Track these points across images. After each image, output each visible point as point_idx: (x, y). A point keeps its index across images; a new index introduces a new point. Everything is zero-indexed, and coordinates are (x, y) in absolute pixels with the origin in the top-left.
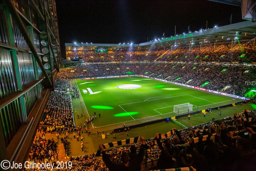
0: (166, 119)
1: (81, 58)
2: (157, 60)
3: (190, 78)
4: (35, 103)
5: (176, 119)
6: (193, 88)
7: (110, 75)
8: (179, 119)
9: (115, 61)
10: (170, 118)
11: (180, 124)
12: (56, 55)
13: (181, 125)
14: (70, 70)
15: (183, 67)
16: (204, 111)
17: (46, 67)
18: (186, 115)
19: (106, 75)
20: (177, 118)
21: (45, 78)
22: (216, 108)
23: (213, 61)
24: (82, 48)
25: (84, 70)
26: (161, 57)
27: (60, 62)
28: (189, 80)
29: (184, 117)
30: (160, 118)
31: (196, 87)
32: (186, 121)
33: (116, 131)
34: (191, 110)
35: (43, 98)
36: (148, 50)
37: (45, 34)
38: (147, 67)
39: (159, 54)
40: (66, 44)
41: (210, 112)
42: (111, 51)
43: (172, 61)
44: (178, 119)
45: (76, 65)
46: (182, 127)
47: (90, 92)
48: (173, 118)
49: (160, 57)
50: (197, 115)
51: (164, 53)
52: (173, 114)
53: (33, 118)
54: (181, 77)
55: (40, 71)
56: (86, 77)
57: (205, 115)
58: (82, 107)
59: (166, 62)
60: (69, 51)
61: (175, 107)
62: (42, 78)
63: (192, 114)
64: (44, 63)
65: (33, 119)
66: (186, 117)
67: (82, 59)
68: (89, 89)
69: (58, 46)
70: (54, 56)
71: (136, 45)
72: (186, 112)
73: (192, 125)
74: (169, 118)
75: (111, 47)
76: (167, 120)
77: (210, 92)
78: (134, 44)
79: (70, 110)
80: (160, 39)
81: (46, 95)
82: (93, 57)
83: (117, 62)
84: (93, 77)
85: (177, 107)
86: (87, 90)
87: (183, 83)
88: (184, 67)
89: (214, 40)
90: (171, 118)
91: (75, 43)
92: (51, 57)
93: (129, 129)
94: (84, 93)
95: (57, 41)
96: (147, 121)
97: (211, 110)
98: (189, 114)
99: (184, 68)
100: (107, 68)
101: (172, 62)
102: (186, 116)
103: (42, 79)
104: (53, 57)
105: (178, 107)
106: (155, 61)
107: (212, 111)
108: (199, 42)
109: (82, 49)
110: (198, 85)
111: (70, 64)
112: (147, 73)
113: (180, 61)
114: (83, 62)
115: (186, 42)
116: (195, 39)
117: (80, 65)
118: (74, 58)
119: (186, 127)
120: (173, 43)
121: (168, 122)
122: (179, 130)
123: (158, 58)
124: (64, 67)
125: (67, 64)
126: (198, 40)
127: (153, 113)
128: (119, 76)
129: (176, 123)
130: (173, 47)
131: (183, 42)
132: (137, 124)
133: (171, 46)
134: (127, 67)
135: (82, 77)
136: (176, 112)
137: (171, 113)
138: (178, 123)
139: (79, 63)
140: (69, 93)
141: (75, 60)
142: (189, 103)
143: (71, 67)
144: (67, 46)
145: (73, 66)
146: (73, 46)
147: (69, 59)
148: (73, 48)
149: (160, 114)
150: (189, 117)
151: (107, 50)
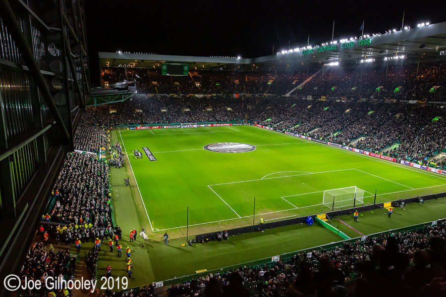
0: (307, 217)
1: (133, 85)
2: (291, 94)
3: (362, 135)
4: (33, 175)
5: (327, 218)
6: (366, 156)
7: (191, 122)
8: (335, 219)
9: (204, 93)
10: (314, 217)
11: (334, 230)
12: (79, 76)
13: (337, 233)
14: (108, 109)
15: (346, 110)
16: (388, 205)
17: (58, 101)
18: (348, 212)
19: (183, 122)
20: (332, 216)
21: (55, 122)
22: (416, 200)
23: (413, 99)
24: (134, 63)
25: (138, 111)
26: (300, 87)
27: (88, 91)
28: (357, 138)
29: (347, 217)
30: (295, 216)
31: (373, 152)
32: (348, 224)
33: (200, 239)
34: (360, 201)
36: (272, 72)
37: (56, 32)
38: (269, 108)
39: (295, 81)
40: (102, 55)
41: (402, 206)
42: (196, 71)
43: (324, 97)
44: (331, 219)
45: (122, 99)
46: (339, 237)
48: (322, 217)
49: (298, 87)
50: (372, 212)
51: (306, 79)
52: (321, 209)
53: (27, 205)
54: (342, 130)
55: (44, 108)
56: (141, 124)
57: (390, 214)
59: (310, 98)
60: (107, 68)
61: (327, 195)
63: (361, 210)
64: (54, 92)
65: (29, 208)
66: (349, 216)
67: (135, 87)
69: (84, 57)
70: (74, 78)
71: (248, 61)
72: (349, 205)
73: (361, 234)
74: (312, 216)
75: (195, 63)
76: (308, 221)
78: (245, 58)
80: (299, 49)
82: (158, 83)
83: (206, 96)
84: (156, 126)
85: (330, 193)
88: (348, 110)
89: (417, 54)
90: (316, 216)
91: (119, 52)
92: (69, 79)
95: (82, 46)
97: (403, 203)
98: (356, 209)
99: (348, 113)
100: (186, 108)
101: (323, 99)
102: (349, 214)
103: (49, 124)
104: (73, 80)
105: (333, 195)
106: (288, 95)
107: (407, 205)
108: (383, 58)
109: (134, 65)
110: (377, 149)
111: (108, 96)
112: (269, 120)
113: (341, 98)
114: (136, 92)
115: (354, 57)
116: (375, 50)
117: (129, 99)
118: (118, 85)
119: (348, 237)
120: (326, 59)
121: (311, 226)
122: (333, 243)
123: (295, 89)
124: (95, 102)
125: (102, 96)
126: (380, 52)
127: (279, 204)
128: (210, 125)
129: (327, 227)
130: (326, 67)
131: (349, 56)
132: (246, 226)
133: (323, 63)
134: (228, 107)
135: (132, 124)
136: (327, 204)
137: (317, 207)
138: (332, 228)
139: (127, 94)
140: (104, 157)
141: (118, 89)
142: (355, 187)
143: (111, 102)
144: (103, 59)
145: (114, 100)
146: (114, 59)
147: (108, 85)
148: (115, 62)
149: (292, 207)
150: (355, 215)
151: (186, 68)
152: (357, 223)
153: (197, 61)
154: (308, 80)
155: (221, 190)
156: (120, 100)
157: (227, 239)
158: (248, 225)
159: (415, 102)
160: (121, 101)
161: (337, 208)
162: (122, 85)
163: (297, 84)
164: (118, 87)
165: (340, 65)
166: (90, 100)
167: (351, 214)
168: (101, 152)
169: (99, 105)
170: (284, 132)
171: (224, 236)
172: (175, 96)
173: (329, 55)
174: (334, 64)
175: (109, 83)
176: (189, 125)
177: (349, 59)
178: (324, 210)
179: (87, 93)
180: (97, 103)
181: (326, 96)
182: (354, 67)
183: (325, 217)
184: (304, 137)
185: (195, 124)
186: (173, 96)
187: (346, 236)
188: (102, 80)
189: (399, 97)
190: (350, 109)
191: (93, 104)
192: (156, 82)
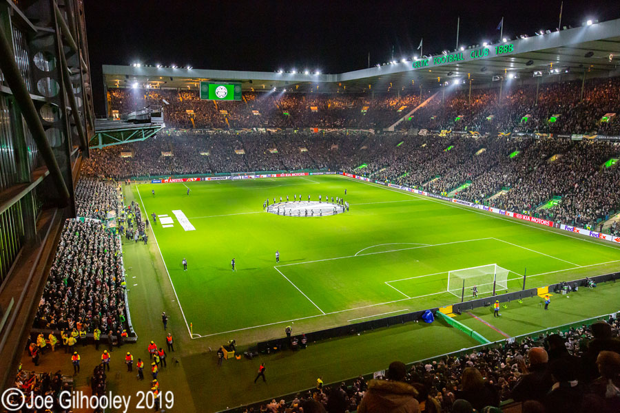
0: (424, 313)
1: (158, 115)
2: (395, 128)
3: (502, 187)
5: (453, 312)
6: (510, 219)
7: (246, 171)
8: (464, 314)
9: (265, 127)
10: (435, 311)
11: (466, 329)
13: (469, 334)
14: (119, 153)
15: (478, 150)
18: (485, 303)
19: (235, 172)
20: (458, 309)
23: (577, 134)
24: (158, 82)
25: (165, 154)
26: (409, 117)
29: (483, 310)
30: (406, 310)
31: (520, 213)
32: (486, 320)
33: (264, 348)
34: (503, 286)
35: (42, 239)
36: (366, 95)
37: (46, 35)
38: (364, 148)
39: (402, 108)
40: (107, 69)
42: (253, 93)
43: (446, 131)
44: (459, 314)
45: (141, 137)
46: (473, 340)
47: (182, 224)
48: (446, 311)
49: (406, 117)
50: (521, 302)
51: (418, 105)
52: (445, 300)
56: (171, 174)
57: (547, 305)
58: (155, 270)
59: (424, 132)
61: (454, 277)
62: (40, 175)
63: (504, 298)
66: (488, 308)
67: (162, 119)
68: (179, 214)
69: (84, 72)
71: (331, 78)
72: (484, 292)
73: (506, 335)
74: (432, 310)
75: (251, 81)
76: (423, 317)
77: (562, 232)
78: (327, 74)
79: (117, 280)
80: (408, 60)
81: (51, 230)
82: (195, 111)
83: (270, 131)
84: (193, 177)
85: (458, 275)
86: (174, 217)
87: (476, 201)
88: (481, 151)
89: (581, 66)
90: (438, 310)
91: (135, 65)
93: (304, 341)
94: (164, 226)
95: (81, 57)
96: (363, 319)
98: (497, 298)
99: (481, 155)
100: (238, 149)
101: (444, 134)
102: (486, 305)
103: (37, 178)
105: (462, 277)
106: (391, 129)
108: (532, 72)
109: (158, 85)
111: (120, 132)
112: (364, 166)
113: (471, 132)
114: (164, 126)
115: (490, 70)
116: (520, 60)
117: (152, 136)
118: (134, 115)
119: (487, 340)
120: (448, 74)
121: (430, 324)
122: (464, 349)
123: (402, 120)
124: (100, 142)
125: (110, 133)
126: (528, 64)
127: (382, 294)
128: (275, 175)
129: (454, 325)
130: (448, 86)
131: (483, 70)
132: (332, 327)
133: (442, 81)
134: (302, 147)
135: (157, 174)
136: (453, 292)
137: (439, 296)
138: (462, 327)
139: (149, 129)
141: (135, 121)
142: (495, 264)
143: (125, 142)
144: (109, 75)
145: (130, 139)
146: (127, 76)
147: (117, 115)
148: (128, 80)
149: (402, 297)
150: (495, 307)
151: (238, 89)
153: (254, 79)
154: (422, 106)
155: (295, 274)
156: (139, 138)
157: (305, 348)
158: (336, 326)
159: (580, 137)
160: (140, 139)
161: (469, 297)
162: (141, 115)
163: (405, 112)
164: (134, 118)
167: (489, 305)
168: (109, 218)
169: (105, 145)
170: (386, 184)
171: (300, 343)
172: (222, 131)
173: (451, 69)
175: (120, 113)
176: (244, 175)
177: (482, 73)
178: (449, 300)
179: (90, 128)
180: (103, 144)
181: (449, 130)
182: (489, 86)
183: (451, 310)
184: (416, 191)
185: (252, 174)
186: (219, 131)
187: (483, 338)
188: (108, 107)
189: (555, 130)
190: (485, 150)
191: (98, 144)
192: (192, 111)
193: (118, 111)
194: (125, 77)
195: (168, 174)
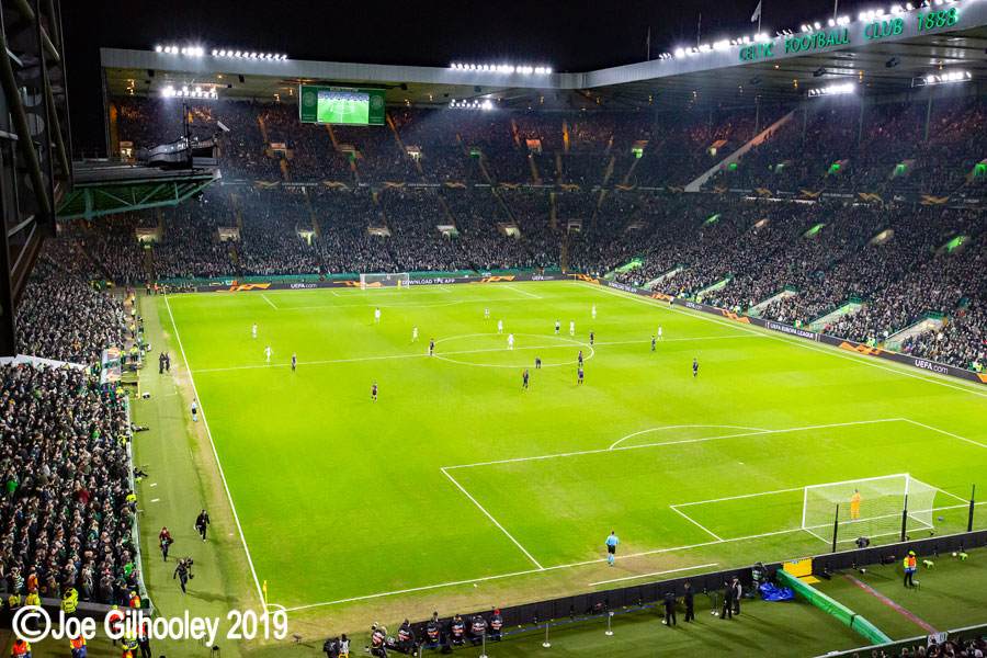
1: (207, 152)
2: (703, 185)
3: (927, 313)
5: (815, 573)
8: (837, 578)
11: (840, 611)
13: (849, 622)
15: (876, 233)
18: (884, 555)
19: (368, 271)
20: (826, 568)
24: (215, 86)
25: (224, 234)
26: (732, 162)
27: (62, 166)
28: (911, 322)
29: (878, 569)
30: (712, 566)
32: (884, 594)
34: (924, 523)
39: (718, 144)
40: (110, 57)
42: (408, 111)
44: (828, 578)
45: (172, 197)
46: (855, 635)
48: (798, 571)
49: (727, 161)
50: (964, 557)
52: (797, 545)
54: (863, 298)
56: (234, 274)
58: (197, 469)
60: (126, 99)
61: (815, 499)
63: (928, 548)
66: (890, 569)
67: (212, 160)
71: (570, 81)
72: (883, 535)
73: (927, 626)
75: (404, 86)
78: (559, 72)
80: (730, 44)
82: (289, 146)
85: (825, 495)
88: (883, 235)
90: (781, 566)
93: (498, 625)
95: (43, 29)
99: (883, 243)
100: (376, 225)
102: (886, 562)
104: (15, 137)
105: (834, 500)
106: (693, 187)
109: (213, 91)
111: (129, 186)
114: (219, 175)
115: (905, 65)
116: (974, 42)
117: (195, 196)
118: (163, 151)
119: (884, 637)
120: (816, 74)
123: (717, 168)
124: (89, 204)
125: (110, 186)
127: (664, 530)
129: (816, 602)
130: (816, 98)
131: (888, 65)
132: (557, 596)
133: (803, 89)
134: (508, 223)
136: (815, 530)
137: (785, 537)
138: (832, 606)
139: (190, 182)
140: (116, 378)
141: (163, 164)
142: (907, 475)
143: (140, 206)
144: (113, 69)
145: (150, 201)
146: (151, 73)
147: (129, 151)
148: (153, 81)
149: (706, 538)
150: (906, 565)
151: (379, 103)
152: (913, 590)
153: (411, 81)
154: (758, 140)
155: (483, 484)
156: (168, 198)
158: (566, 594)
160: (170, 202)
161: (847, 544)
162: (174, 153)
163: (724, 152)
164: (162, 158)
165: (859, 93)
166: (70, 197)
167: (892, 561)
168: (105, 361)
169: (99, 213)
170: (682, 303)
172: (343, 187)
173: (822, 62)
174: (841, 88)
175: (134, 147)
177: (886, 72)
178: (806, 546)
179: (63, 178)
180: (95, 208)
182: (902, 98)
183: (809, 569)
186: (337, 187)
187: (877, 632)
188: (111, 136)
190: (890, 232)
191: (82, 210)
192: (284, 145)
193: (131, 144)
194: (146, 74)
195: (229, 275)
